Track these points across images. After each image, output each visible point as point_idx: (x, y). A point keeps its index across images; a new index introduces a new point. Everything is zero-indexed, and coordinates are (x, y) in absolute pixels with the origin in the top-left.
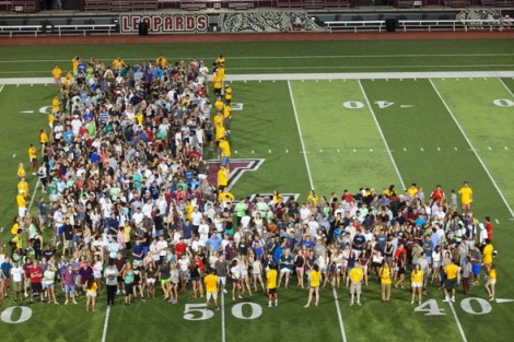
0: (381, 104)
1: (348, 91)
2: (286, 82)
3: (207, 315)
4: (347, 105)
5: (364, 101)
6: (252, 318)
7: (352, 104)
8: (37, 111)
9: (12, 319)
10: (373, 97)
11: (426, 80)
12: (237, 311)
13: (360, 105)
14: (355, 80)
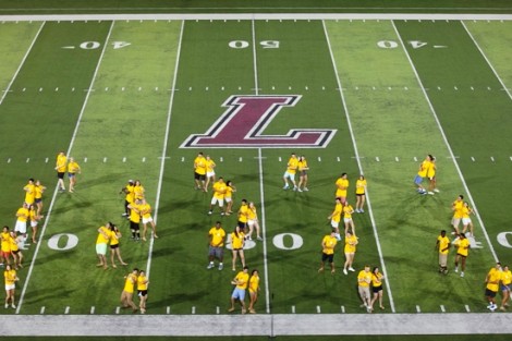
0: (415, 44)
1: (381, 31)
2: (320, 21)
3: (250, 244)
4: (381, 44)
5: (397, 41)
6: (293, 248)
7: (386, 44)
8: (77, 46)
9: (58, 246)
10: (406, 38)
11: (459, 21)
12: (278, 241)
13: (394, 45)
14: (389, 20)
